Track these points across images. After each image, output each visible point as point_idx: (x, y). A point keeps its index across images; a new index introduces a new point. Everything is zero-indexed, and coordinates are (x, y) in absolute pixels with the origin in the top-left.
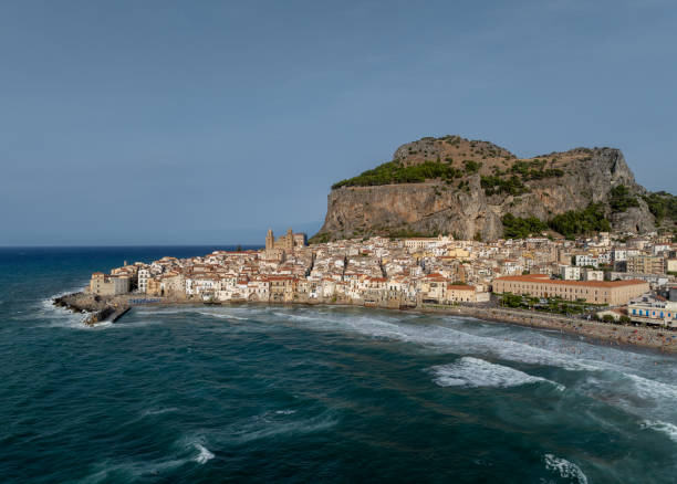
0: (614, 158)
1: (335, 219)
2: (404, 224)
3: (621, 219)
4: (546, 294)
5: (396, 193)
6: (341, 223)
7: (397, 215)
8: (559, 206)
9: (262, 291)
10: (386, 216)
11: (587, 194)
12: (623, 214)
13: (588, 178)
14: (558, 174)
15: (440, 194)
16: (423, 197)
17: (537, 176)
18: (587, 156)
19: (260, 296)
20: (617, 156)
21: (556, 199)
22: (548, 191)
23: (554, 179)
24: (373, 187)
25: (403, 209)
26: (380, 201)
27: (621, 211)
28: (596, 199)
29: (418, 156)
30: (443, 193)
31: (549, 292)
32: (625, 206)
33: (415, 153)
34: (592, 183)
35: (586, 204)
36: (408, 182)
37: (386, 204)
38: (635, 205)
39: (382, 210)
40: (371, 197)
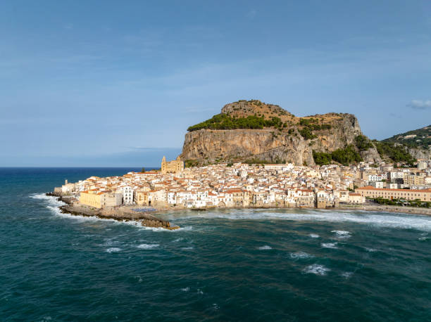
0: (353, 120)
1: (196, 150)
2: (252, 155)
3: (366, 155)
4: (392, 197)
5: (244, 135)
6: (202, 153)
7: (245, 149)
8: (331, 146)
9: (228, 200)
10: (237, 151)
11: (344, 139)
12: (366, 152)
13: (343, 131)
14: (329, 127)
15: (276, 137)
16: (265, 138)
17: (317, 128)
18: (339, 118)
19: (226, 203)
20: (354, 119)
21: (330, 143)
22: (324, 137)
23: (327, 130)
24: (225, 131)
25: (249, 145)
26: (233, 139)
27: (365, 150)
28: (349, 142)
29: (241, 112)
30: (279, 136)
31: (394, 195)
32: (366, 147)
33: (238, 109)
34: (346, 133)
35: (343, 145)
36: (252, 128)
37: (237, 142)
38: (372, 147)
39: (234, 145)
40: (226, 137)
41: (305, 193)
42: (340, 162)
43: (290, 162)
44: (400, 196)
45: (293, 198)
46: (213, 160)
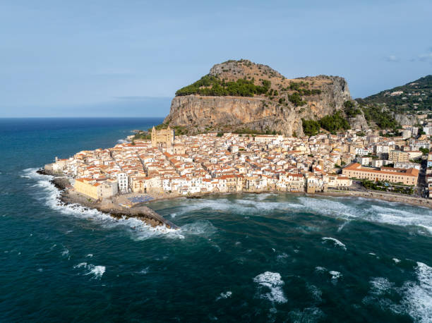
0: (343, 84)
1: (185, 116)
2: (242, 124)
3: (354, 122)
4: (377, 179)
5: (234, 103)
6: (191, 120)
7: (235, 117)
8: (320, 112)
9: (222, 186)
10: (227, 119)
11: (333, 105)
12: (354, 119)
13: (333, 96)
14: (319, 92)
15: (267, 106)
16: (255, 107)
17: (307, 93)
18: (330, 81)
19: (220, 189)
20: (344, 82)
21: (319, 109)
22: (314, 103)
23: (317, 96)
24: (215, 97)
25: (239, 114)
26: (223, 107)
27: (353, 117)
28: (338, 108)
29: (230, 74)
30: (269, 105)
31: (379, 177)
32: (354, 114)
33: (227, 71)
34: (335, 99)
35: (332, 111)
36: (242, 95)
37: (227, 109)
38: (360, 114)
39: (224, 113)
40: (216, 104)
41: (295, 178)
42: (328, 130)
43: (280, 134)
44: (385, 178)
45: (284, 183)
46: (203, 129)
